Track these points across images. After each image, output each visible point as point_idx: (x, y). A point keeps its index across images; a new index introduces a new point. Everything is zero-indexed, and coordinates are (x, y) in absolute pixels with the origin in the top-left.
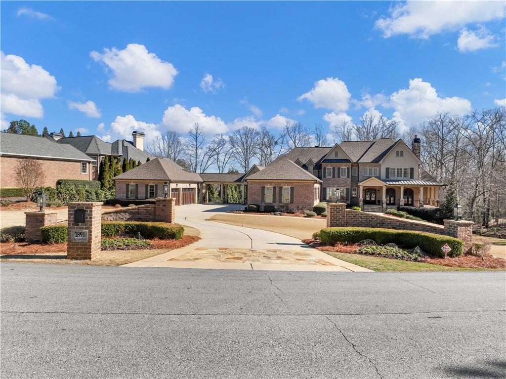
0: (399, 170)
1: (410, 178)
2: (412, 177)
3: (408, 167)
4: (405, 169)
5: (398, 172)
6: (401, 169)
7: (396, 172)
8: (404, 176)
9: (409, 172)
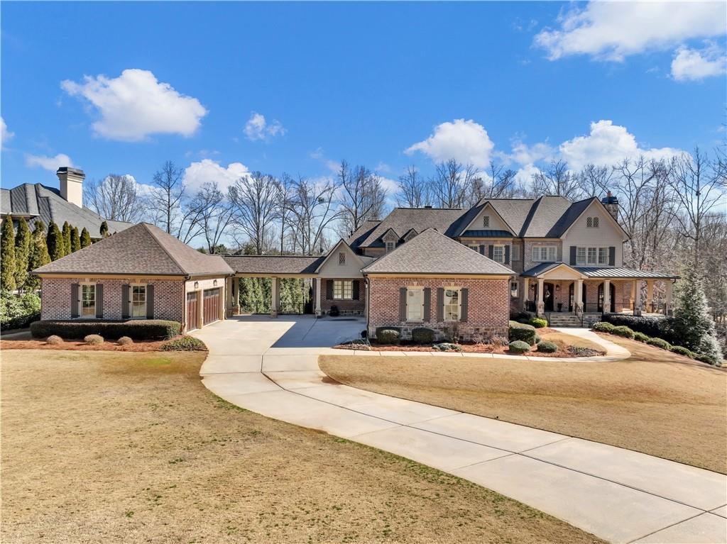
0: (592, 250)
1: (610, 264)
2: (612, 263)
3: (606, 245)
4: (601, 249)
5: (589, 253)
6: (594, 249)
7: (587, 254)
8: (600, 262)
9: (608, 254)
